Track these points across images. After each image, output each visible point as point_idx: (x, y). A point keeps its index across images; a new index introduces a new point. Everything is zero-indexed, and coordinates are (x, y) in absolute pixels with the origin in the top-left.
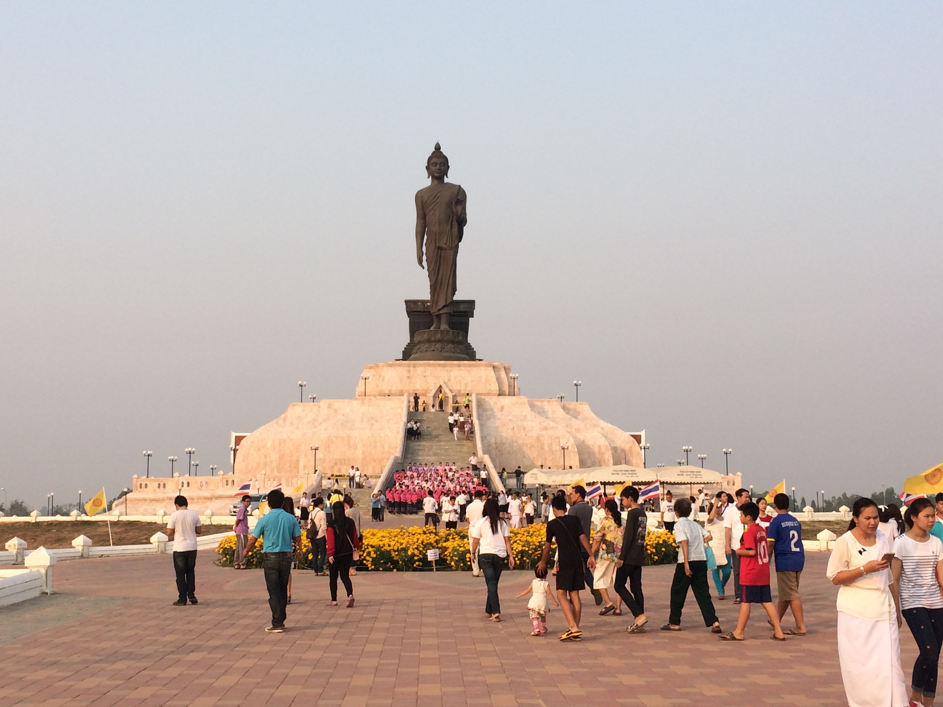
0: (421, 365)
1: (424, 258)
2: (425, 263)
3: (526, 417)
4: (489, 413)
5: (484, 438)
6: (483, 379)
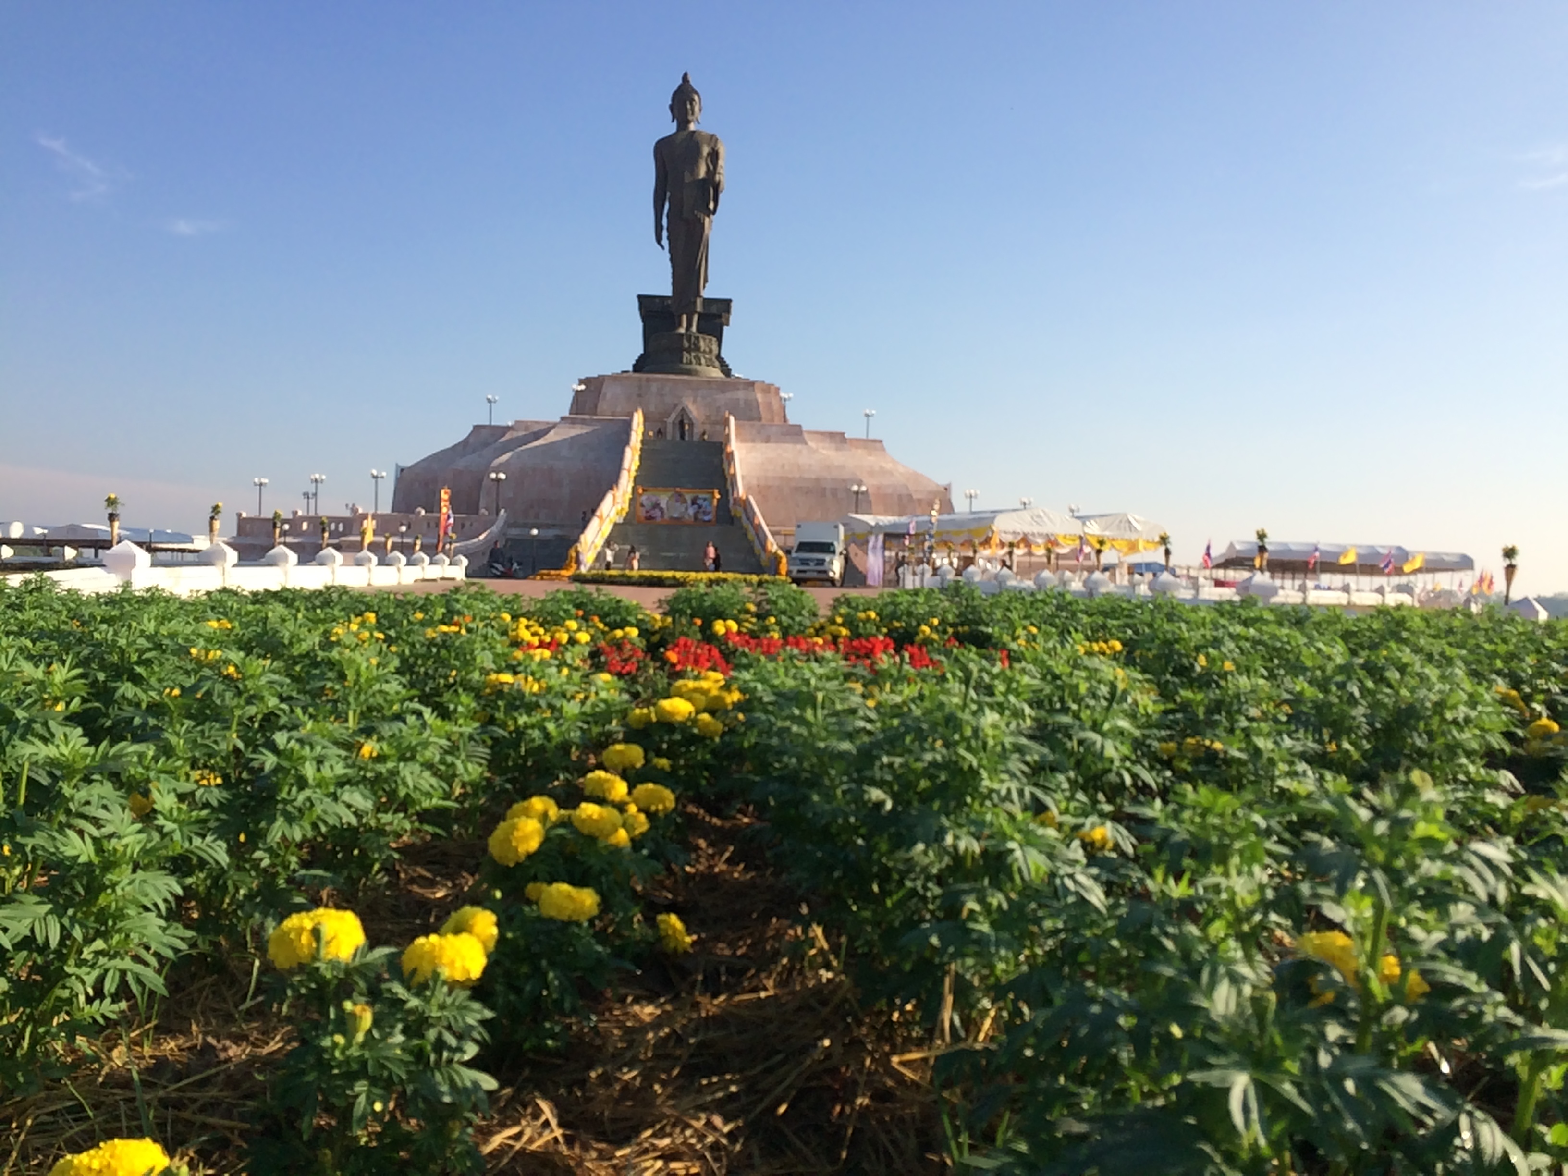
0: (656, 380)
1: (665, 234)
2: (665, 242)
3: (800, 452)
4: (750, 445)
5: (743, 477)
6: (742, 402)
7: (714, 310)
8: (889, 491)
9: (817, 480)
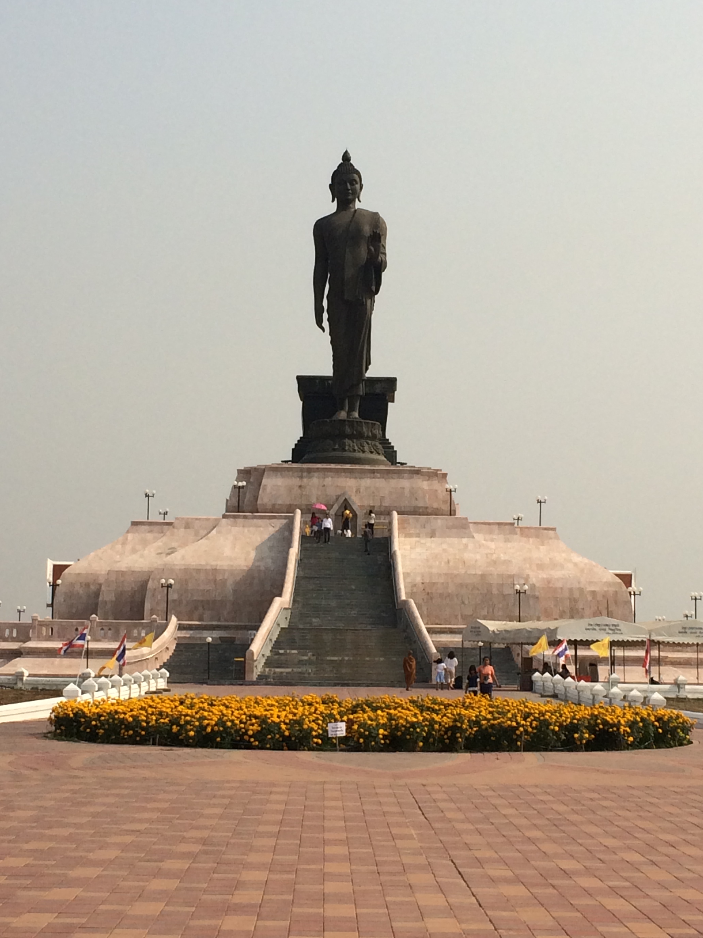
0: (318, 470)
3: (466, 546)
4: (415, 539)
5: (406, 575)
6: (407, 492)
7: (378, 388)
8: (559, 585)
9: (483, 576)
